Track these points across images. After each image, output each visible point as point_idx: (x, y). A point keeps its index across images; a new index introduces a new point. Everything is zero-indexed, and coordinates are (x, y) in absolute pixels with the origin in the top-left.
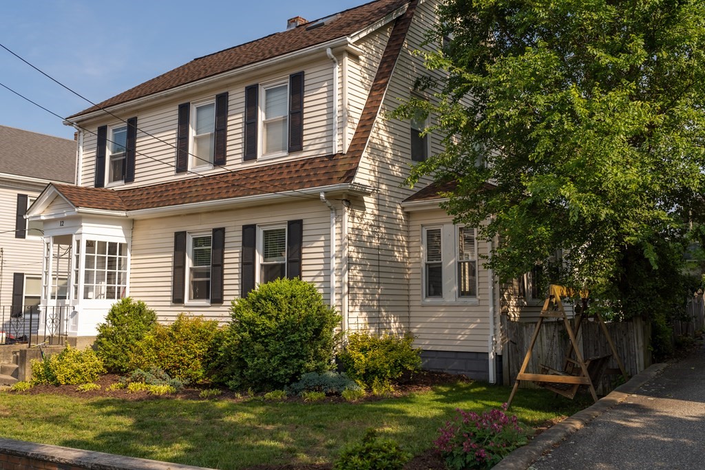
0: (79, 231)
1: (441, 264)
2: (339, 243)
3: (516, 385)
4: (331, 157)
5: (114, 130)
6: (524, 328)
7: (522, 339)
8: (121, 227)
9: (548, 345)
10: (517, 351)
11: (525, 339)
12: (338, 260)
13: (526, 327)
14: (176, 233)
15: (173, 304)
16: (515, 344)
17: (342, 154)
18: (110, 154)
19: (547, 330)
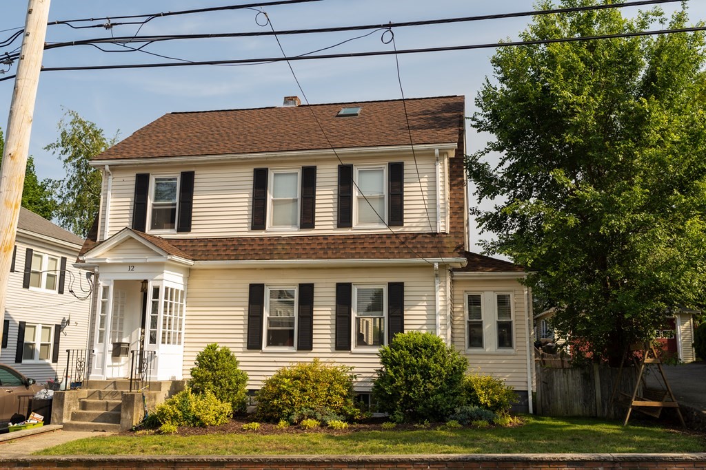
0: (158, 277)
1: (481, 322)
2: (442, 303)
3: (630, 409)
4: (434, 234)
5: (156, 180)
6: (554, 372)
7: (553, 380)
8: (182, 275)
9: (573, 384)
10: (548, 389)
11: (555, 380)
12: (442, 317)
13: (556, 371)
14: (250, 285)
15: (247, 351)
16: (546, 383)
17: (444, 233)
18: (152, 202)
19: (572, 373)
